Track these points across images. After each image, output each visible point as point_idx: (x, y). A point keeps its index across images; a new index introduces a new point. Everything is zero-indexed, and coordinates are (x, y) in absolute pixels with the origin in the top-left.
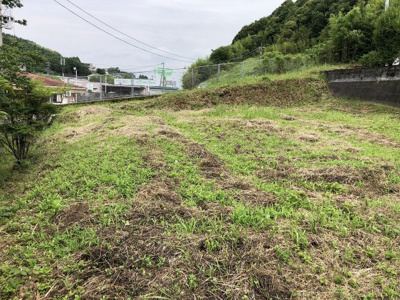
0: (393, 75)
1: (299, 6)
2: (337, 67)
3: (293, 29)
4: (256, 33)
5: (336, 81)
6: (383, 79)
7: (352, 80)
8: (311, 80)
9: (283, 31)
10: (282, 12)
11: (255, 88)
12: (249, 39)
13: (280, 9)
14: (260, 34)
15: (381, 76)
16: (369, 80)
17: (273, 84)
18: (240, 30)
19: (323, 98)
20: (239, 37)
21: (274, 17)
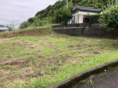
0: (67, 27)
1: (53, 7)
2: (56, 25)
3: (52, 13)
4: (42, 14)
5: (55, 28)
6: (65, 28)
7: (58, 28)
8: (48, 28)
9: (49, 13)
10: (48, 8)
11: (31, 31)
12: (39, 15)
13: (48, 7)
14: (43, 14)
15: (64, 27)
16: (62, 28)
17: (37, 30)
18: (37, 13)
19: (52, 33)
20: (37, 15)
21: (46, 10)
